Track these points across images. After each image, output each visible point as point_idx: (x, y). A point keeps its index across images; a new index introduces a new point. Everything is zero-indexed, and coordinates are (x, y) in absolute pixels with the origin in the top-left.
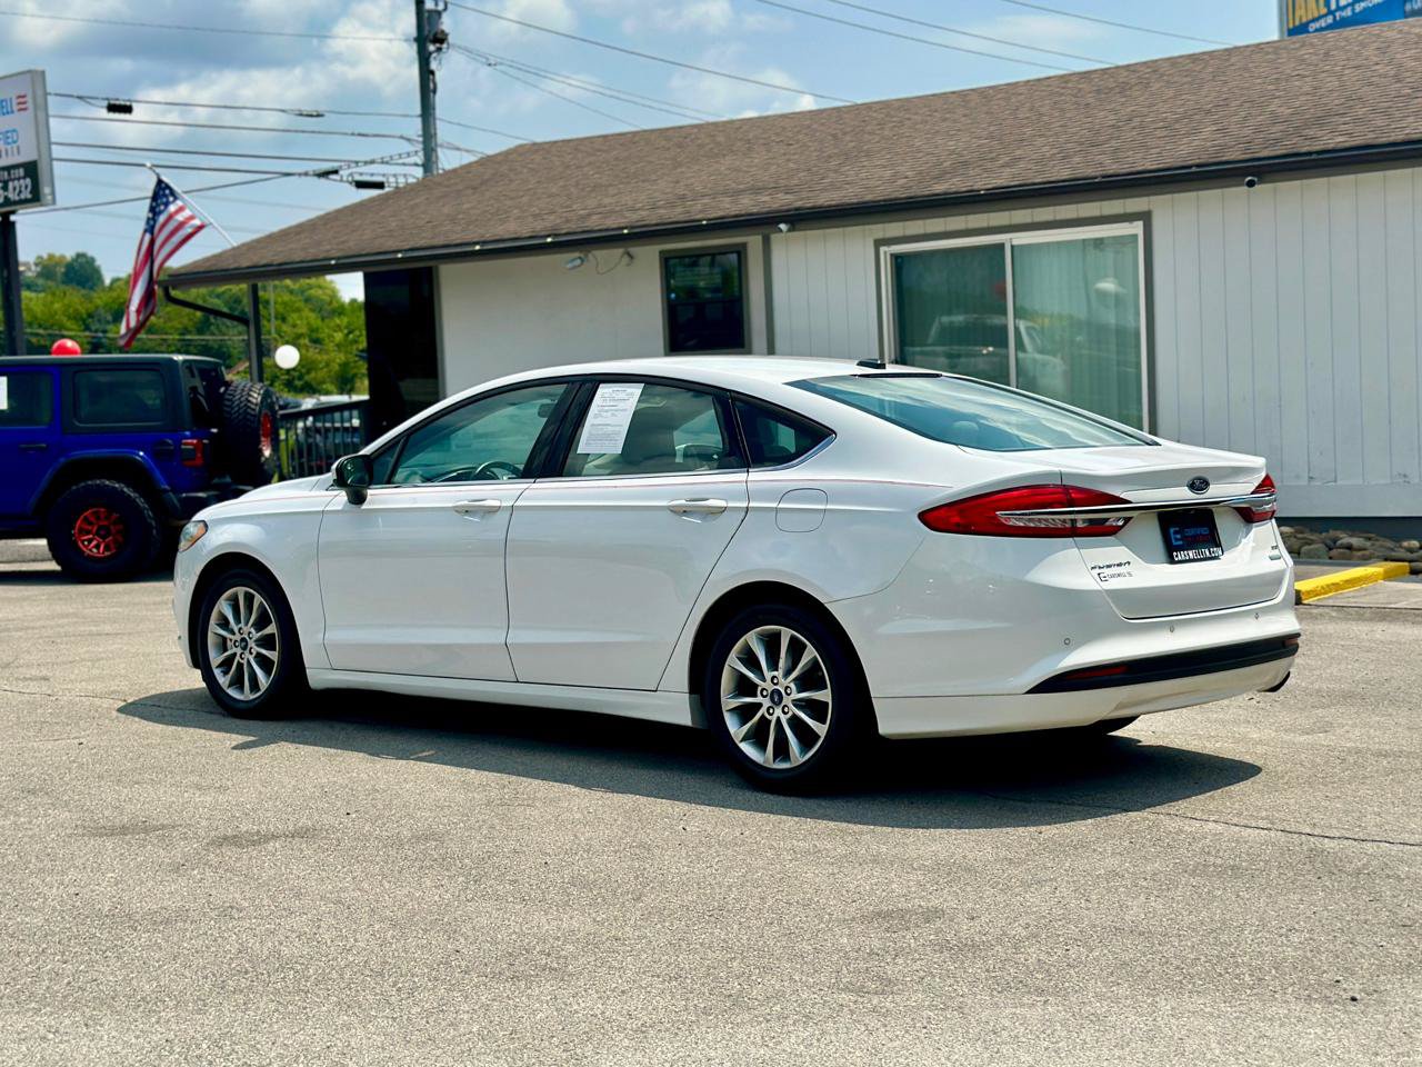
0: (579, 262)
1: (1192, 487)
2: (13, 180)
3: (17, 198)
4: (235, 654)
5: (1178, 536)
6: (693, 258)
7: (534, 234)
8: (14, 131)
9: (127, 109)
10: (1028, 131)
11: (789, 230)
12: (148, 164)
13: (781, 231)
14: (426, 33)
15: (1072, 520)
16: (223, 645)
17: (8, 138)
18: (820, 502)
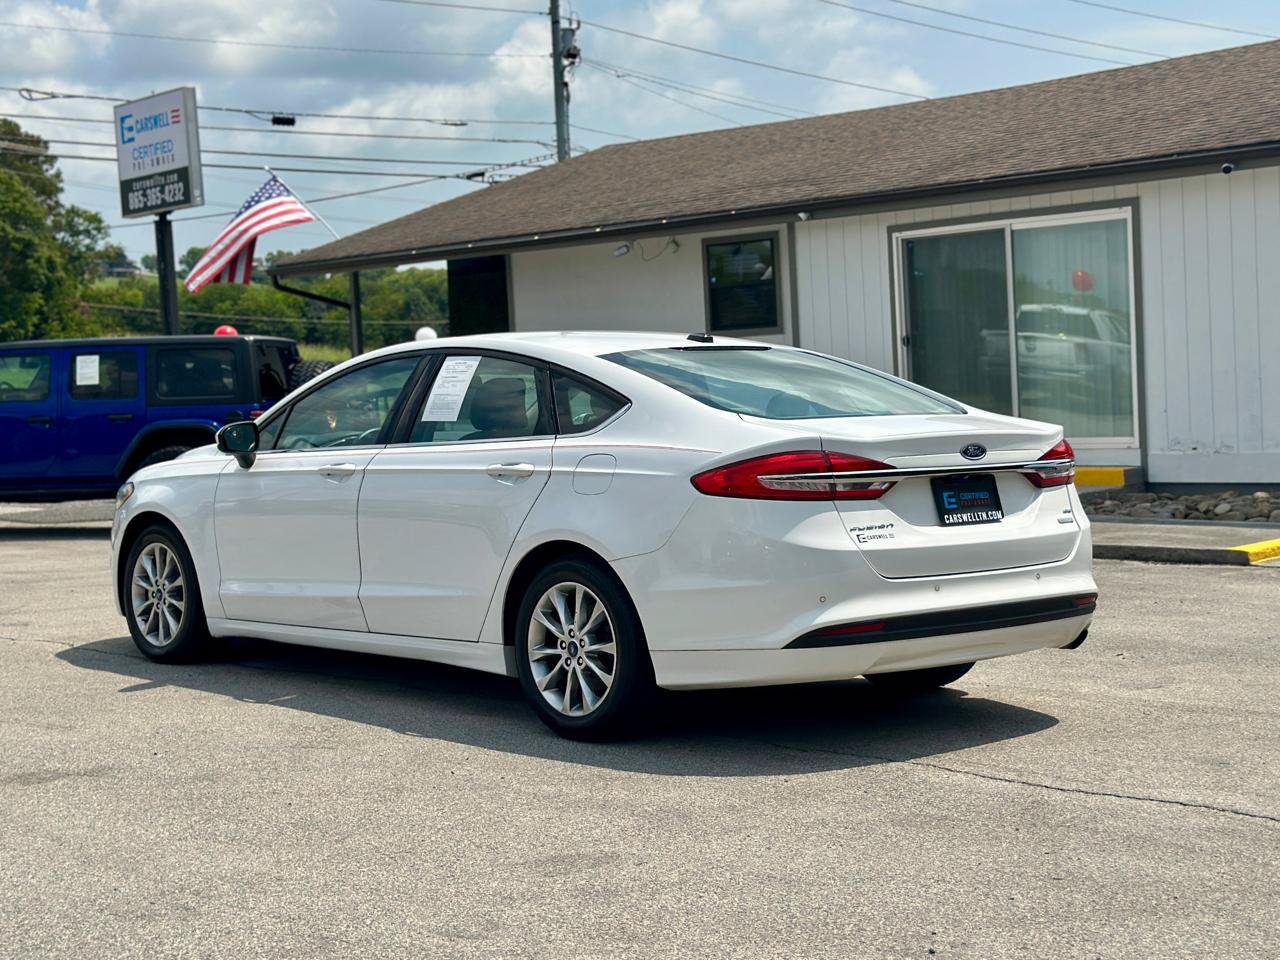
0: (625, 250)
1: (965, 453)
2: (168, 184)
3: (172, 200)
4: (153, 604)
5: (953, 500)
6: (737, 245)
7: (585, 225)
8: (169, 141)
9: (290, 122)
10: (1042, 125)
11: (808, 219)
12: (267, 168)
13: (800, 219)
14: (561, 49)
15: (831, 484)
16: (145, 595)
17: (164, 147)
18: (609, 467)
